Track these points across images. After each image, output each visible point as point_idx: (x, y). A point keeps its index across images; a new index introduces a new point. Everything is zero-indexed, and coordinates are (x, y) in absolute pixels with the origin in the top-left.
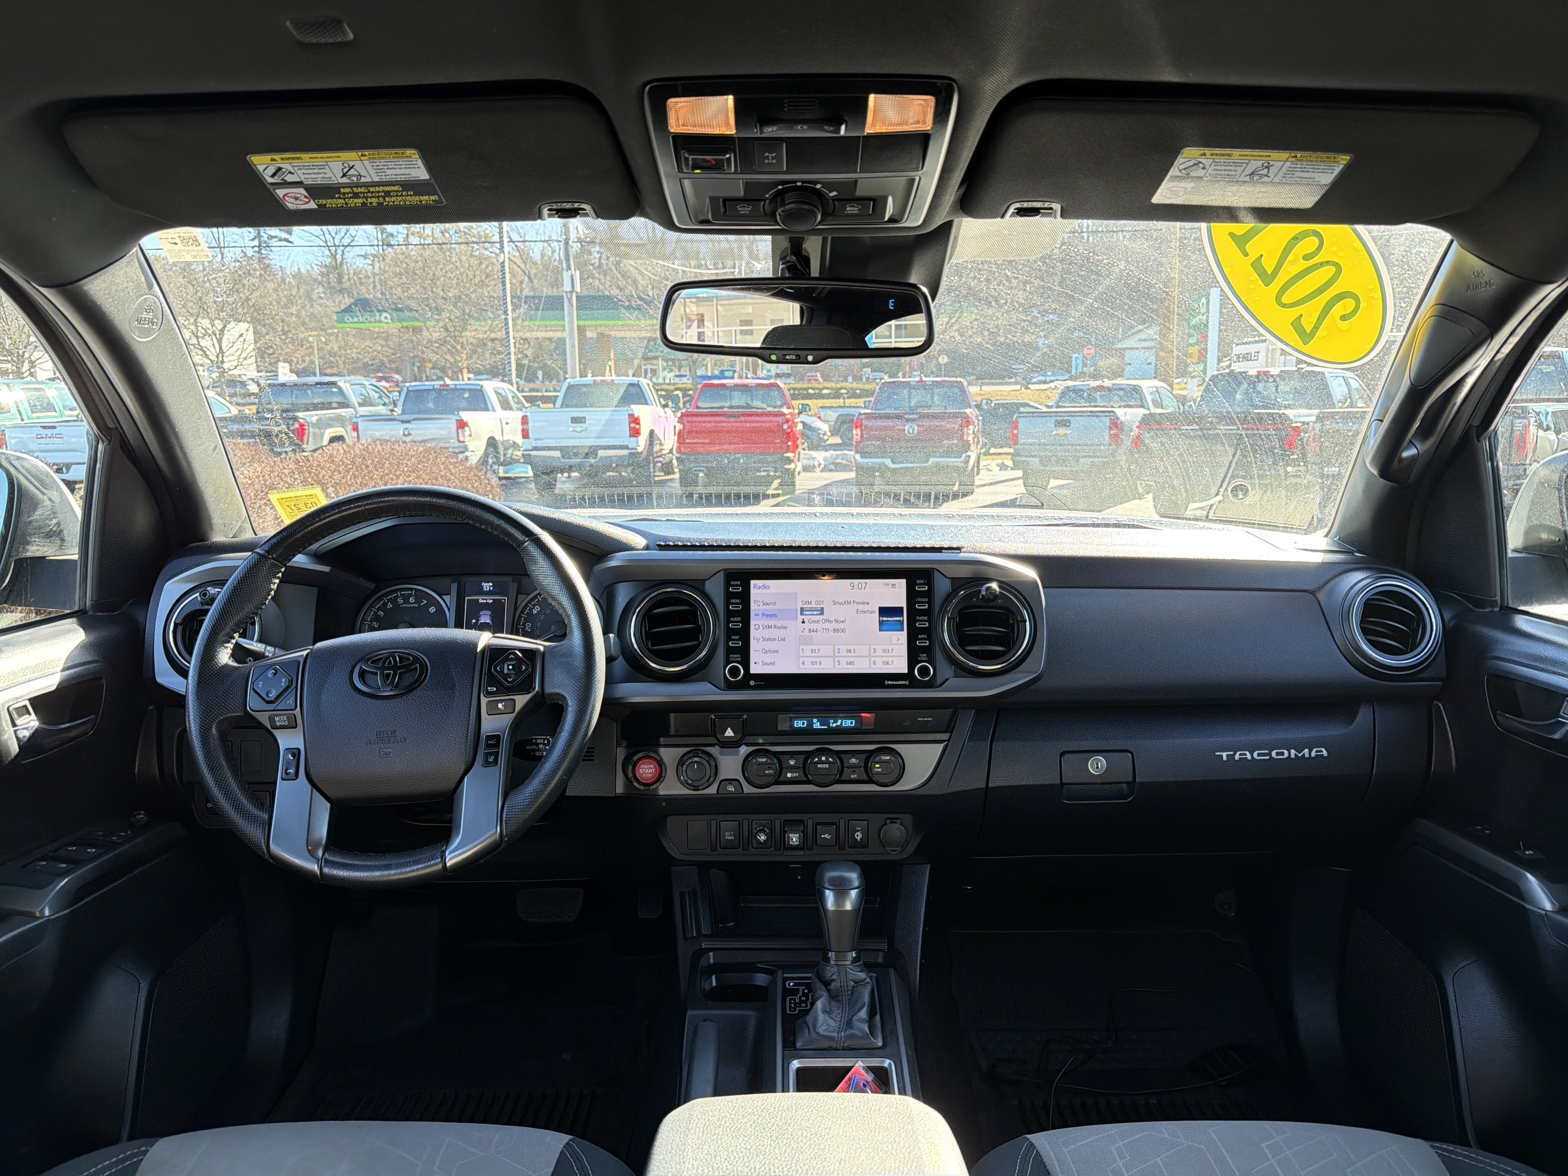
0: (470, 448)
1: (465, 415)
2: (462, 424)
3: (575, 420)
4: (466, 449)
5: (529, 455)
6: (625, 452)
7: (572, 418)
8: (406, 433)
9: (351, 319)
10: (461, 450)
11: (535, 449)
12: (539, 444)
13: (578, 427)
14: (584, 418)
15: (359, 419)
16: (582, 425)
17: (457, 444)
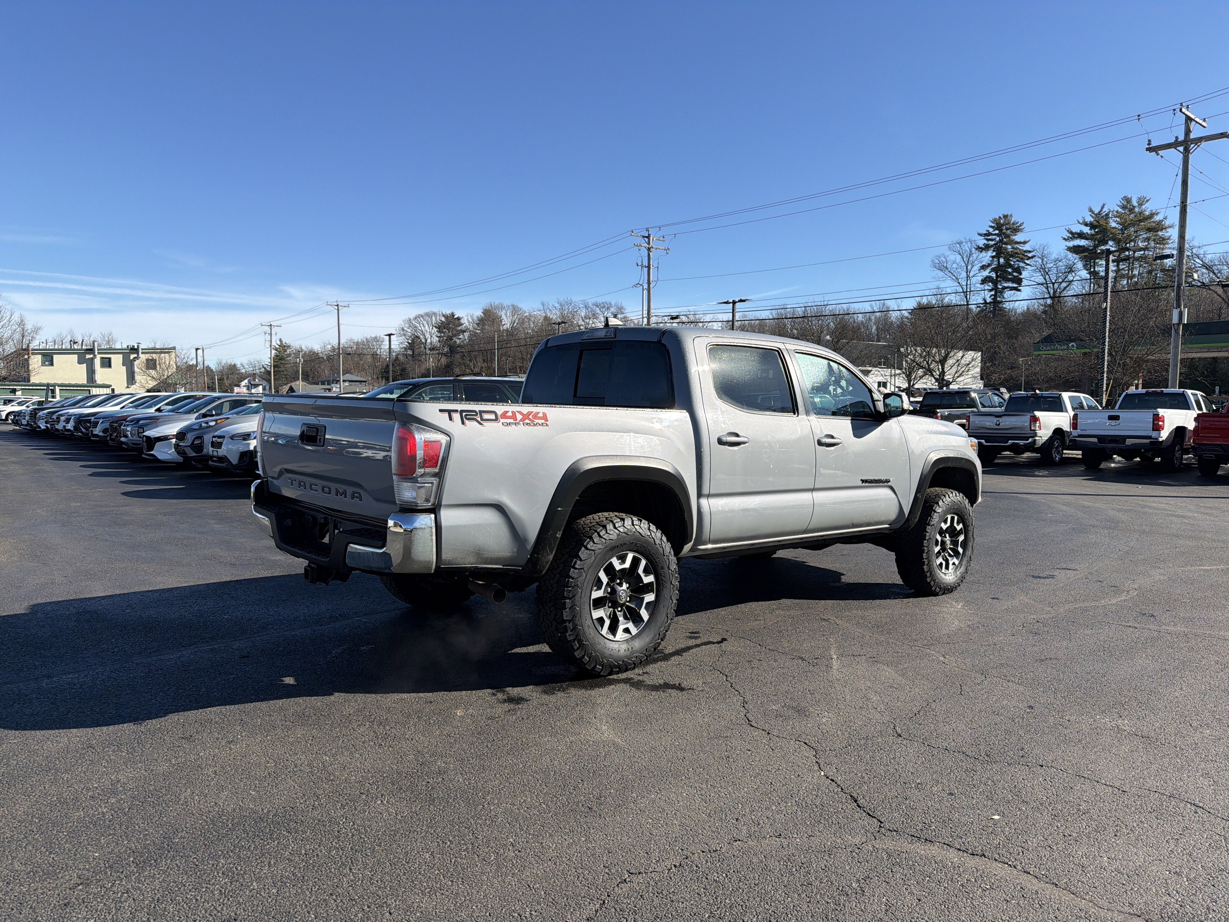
0: (1039, 435)
1: (1037, 414)
2: (1035, 419)
3: (1111, 418)
4: (1036, 435)
5: (1075, 440)
6: (1148, 441)
7: (1109, 416)
8: (998, 423)
9: (1044, 348)
10: (1031, 435)
11: (1080, 436)
12: (1084, 433)
13: (1113, 422)
14: (1119, 416)
15: (971, 414)
16: (1116, 421)
17: (1029, 431)
